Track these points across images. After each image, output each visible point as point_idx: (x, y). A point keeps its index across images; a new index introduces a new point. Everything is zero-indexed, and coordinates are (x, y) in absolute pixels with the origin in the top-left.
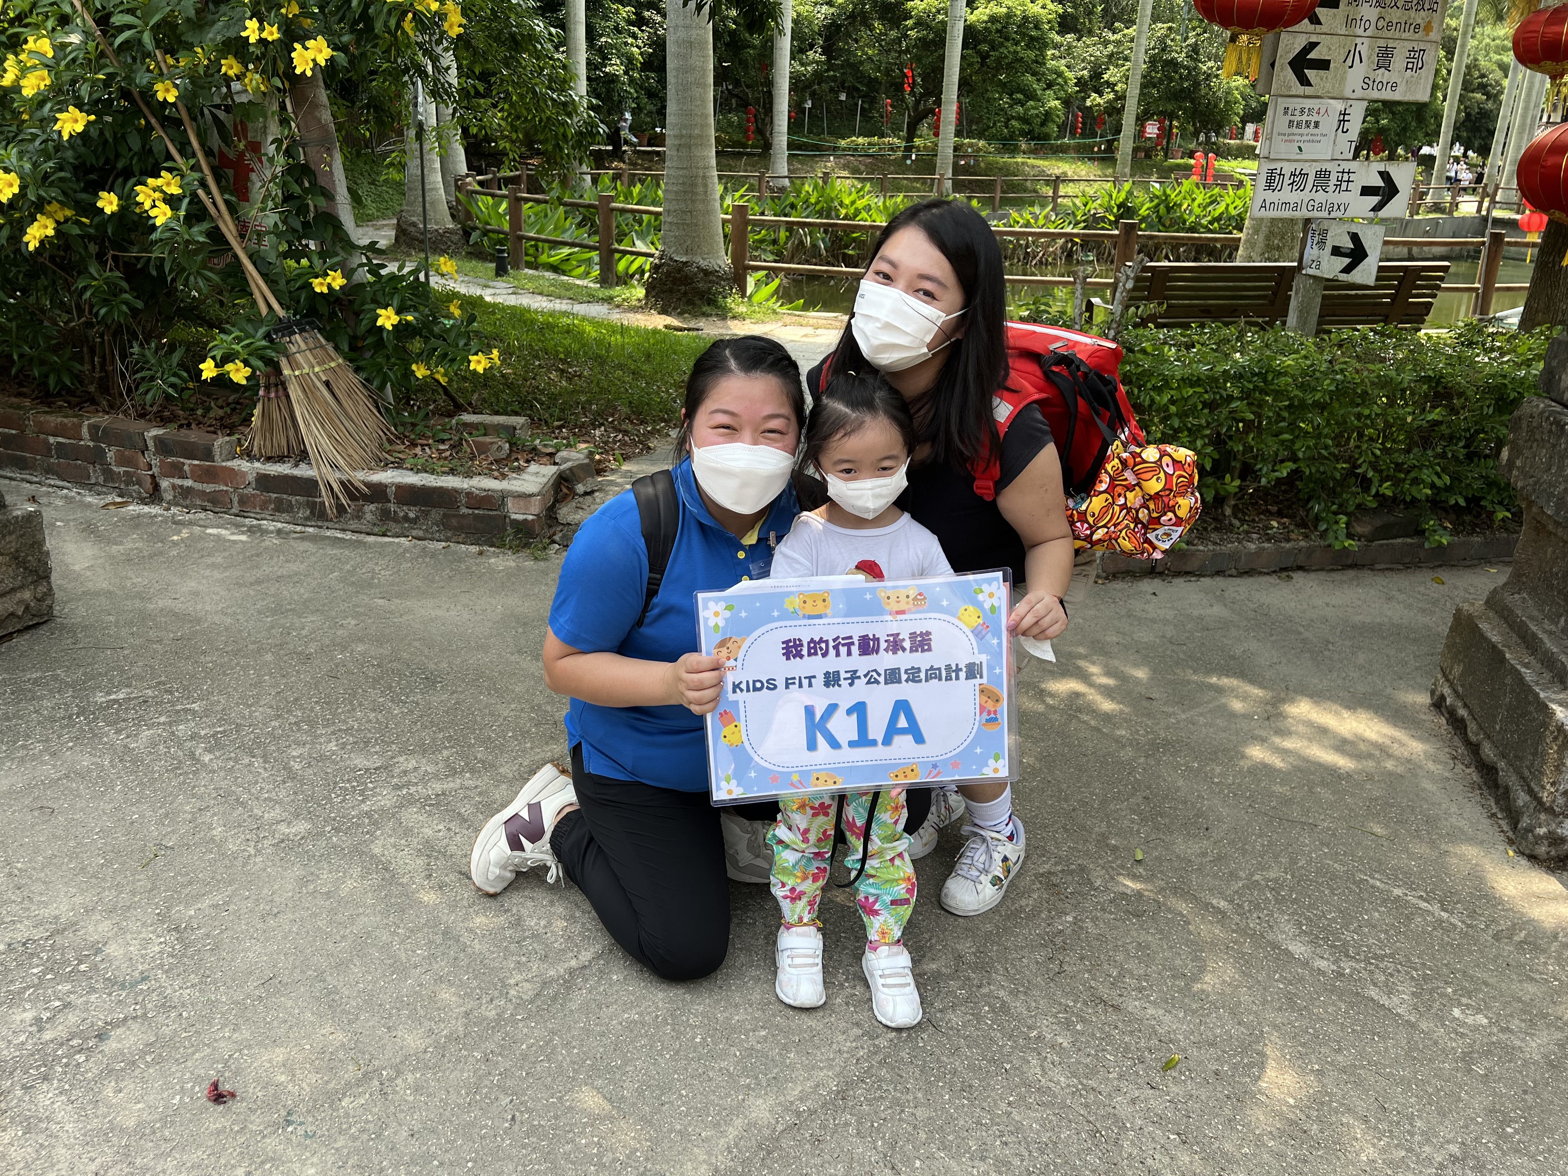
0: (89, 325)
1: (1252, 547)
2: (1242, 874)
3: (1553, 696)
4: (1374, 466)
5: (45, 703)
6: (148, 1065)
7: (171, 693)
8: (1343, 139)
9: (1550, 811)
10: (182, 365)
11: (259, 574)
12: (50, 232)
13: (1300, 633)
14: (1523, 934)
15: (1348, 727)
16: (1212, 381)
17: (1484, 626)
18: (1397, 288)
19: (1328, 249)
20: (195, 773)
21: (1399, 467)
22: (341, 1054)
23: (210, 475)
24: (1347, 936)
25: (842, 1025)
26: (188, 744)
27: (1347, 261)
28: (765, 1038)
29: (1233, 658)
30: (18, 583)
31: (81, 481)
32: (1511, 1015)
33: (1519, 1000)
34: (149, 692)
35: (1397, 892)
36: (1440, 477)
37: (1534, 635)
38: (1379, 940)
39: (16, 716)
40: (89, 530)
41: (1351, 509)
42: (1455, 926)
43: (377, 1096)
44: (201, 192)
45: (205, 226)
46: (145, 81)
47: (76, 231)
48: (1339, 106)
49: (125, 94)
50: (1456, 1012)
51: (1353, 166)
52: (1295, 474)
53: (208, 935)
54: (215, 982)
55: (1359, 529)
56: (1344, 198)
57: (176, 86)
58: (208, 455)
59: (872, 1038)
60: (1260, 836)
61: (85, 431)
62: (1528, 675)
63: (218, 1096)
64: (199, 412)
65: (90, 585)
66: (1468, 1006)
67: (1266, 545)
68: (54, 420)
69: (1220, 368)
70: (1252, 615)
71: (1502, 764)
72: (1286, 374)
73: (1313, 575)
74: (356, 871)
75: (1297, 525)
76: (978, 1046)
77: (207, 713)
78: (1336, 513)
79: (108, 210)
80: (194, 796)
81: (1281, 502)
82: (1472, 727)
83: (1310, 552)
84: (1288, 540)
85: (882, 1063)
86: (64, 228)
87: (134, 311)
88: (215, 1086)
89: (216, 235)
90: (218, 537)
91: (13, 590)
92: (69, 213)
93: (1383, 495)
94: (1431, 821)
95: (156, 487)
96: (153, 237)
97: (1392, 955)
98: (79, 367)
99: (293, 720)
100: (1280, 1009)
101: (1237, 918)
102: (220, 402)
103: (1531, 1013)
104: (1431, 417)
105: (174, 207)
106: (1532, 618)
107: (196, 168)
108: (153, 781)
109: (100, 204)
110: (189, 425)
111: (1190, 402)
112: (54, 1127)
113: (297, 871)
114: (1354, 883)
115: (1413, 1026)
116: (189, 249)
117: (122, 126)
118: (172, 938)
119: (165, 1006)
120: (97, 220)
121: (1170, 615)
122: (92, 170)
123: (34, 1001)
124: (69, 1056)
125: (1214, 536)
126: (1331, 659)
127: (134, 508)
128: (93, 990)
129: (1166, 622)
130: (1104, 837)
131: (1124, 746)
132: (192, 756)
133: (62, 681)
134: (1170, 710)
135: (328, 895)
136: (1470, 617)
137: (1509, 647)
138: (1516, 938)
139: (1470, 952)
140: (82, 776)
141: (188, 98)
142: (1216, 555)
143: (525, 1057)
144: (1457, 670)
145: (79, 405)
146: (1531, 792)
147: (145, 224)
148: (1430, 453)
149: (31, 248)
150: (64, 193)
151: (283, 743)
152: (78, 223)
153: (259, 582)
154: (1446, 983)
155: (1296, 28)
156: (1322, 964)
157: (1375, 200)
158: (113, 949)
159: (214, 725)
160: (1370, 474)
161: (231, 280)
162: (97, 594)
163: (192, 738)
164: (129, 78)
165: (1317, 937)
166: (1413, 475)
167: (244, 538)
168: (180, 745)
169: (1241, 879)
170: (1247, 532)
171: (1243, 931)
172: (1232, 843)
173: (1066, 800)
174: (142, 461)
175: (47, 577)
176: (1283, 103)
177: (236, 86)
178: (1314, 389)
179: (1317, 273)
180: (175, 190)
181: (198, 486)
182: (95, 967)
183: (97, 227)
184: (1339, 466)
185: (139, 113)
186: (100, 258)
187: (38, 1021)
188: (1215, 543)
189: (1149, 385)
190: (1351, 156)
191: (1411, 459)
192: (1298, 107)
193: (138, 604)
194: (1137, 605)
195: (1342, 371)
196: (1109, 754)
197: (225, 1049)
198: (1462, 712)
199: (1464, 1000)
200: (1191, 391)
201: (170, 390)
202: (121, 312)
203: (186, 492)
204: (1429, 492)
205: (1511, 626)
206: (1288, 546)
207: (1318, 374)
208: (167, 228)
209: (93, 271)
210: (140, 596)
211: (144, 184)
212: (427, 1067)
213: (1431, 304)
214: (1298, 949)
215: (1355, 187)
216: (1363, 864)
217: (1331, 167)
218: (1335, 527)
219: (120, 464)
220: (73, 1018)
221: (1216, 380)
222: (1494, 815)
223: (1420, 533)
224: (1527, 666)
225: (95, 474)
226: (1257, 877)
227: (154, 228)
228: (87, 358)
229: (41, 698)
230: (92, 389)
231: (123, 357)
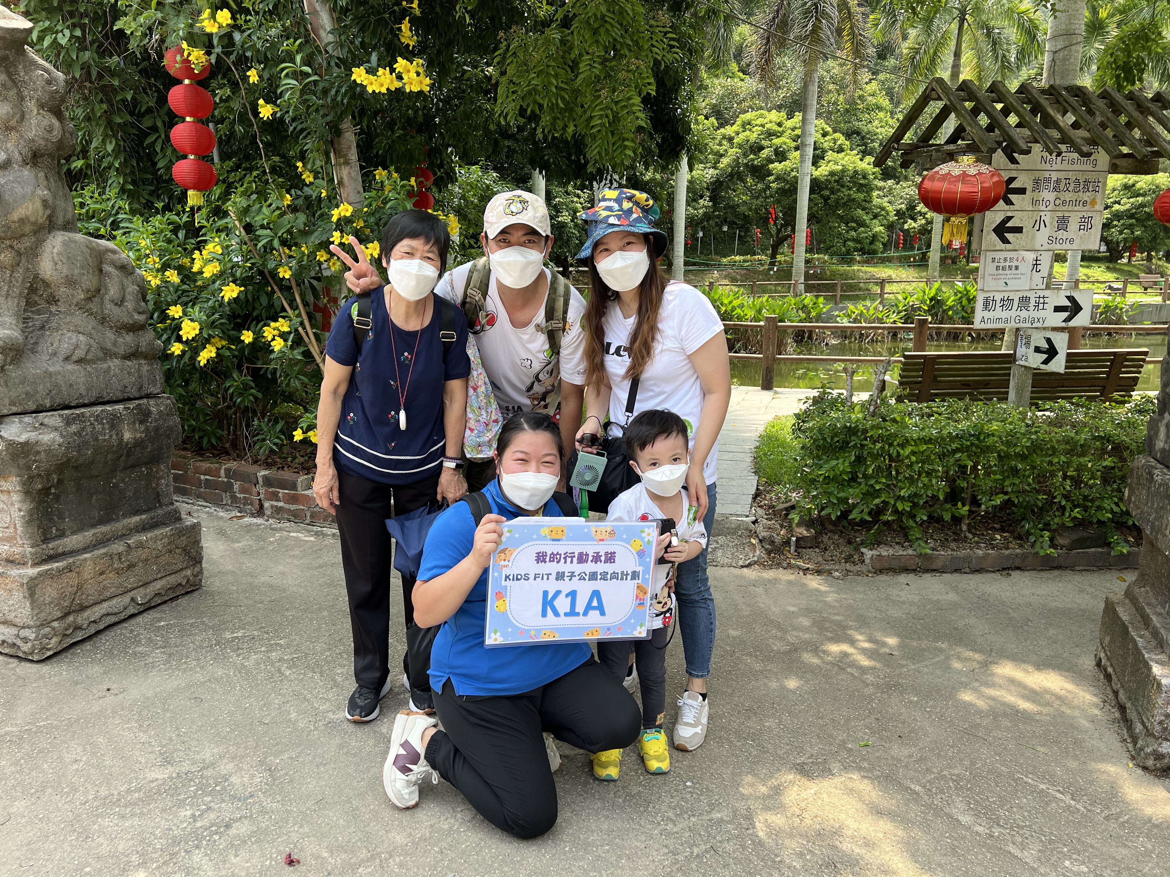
0: (229, 407)
1: (980, 552)
2: (935, 770)
3: (1154, 657)
4: (1066, 497)
5: (197, 638)
6: (253, 843)
7: (268, 633)
8: (1037, 277)
9: (1152, 735)
10: (282, 431)
11: (321, 561)
12: (213, 355)
13: (1009, 613)
14: (1126, 817)
15: (1031, 678)
16: (940, 440)
17: (1119, 610)
18: (1110, 367)
19: (1032, 348)
20: (281, 681)
21: (1086, 498)
22: (359, 844)
23: (294, 499)
24: (1001, 813)
25: (656, 846)
26: (277, 664)
27: (1045, 356)
28: (608, 851)
29: (956, 629)
30: (184, 565)
31: (218, 503)
32: (1106, 867)
33: (1114, 858)
34: (256, 633)
35: (1042, 786)
36: (1117, 504)
37: (1148, 615)
38: (1024, 817)
39: (181, 645)
40: (222, 533)
41: (1054, 527)
42: (1078, 810)
43: (378, 868)
44: (300, 329)
45: (302, 349)
46: (273, 266)
47: (227, 353)
48: (1031, 256)
49: (261, 273)
50: (1067, 863)
51: (1047, 293)
52: (1008, 503)
53: (286, 774)
54: (290, 800)
55: (1061, 541)
56: (1041, 314)
57: (290, 268)
58: (294, 487)
59: (674, 855)
60: (952, 747)
61: (222, 472)
62: (1140, 642)
63: (291, 862)
64: (289, 459)
65: (222, 567)
66: (1076, 860)
67: (990, 552)
68: (205, 465)
69: (945, 432)
70: (975, 600)
71: (1129, 705)
72: (993, 435)
73: (1027, 573)
74: (371, 742)
75: (1014, 538)
76: (741, 864)
77: (288, 646)
78: (1042, 530)
79: (247, 342)
80: (280, 694)
81: (1005, 521)
82: (1114, 677)
83: (1024, 557)
84: (1007, 548)
85: (679, 869)
86: (221, 351)
87: (256, 398)
88: (290, 855)
89: (307, 354)
90: (297, 538)
91: (182, 569)
92: (224, 343)
93: (1076, 518)
94: (1078, 743)
95: (261, 506)
96: (272, 356)
97: (1030, 826)
98: (220, 432)
99: (338, 651)
100: (946, 855)
101: (926, 797)
102: (302, 453)
103: (1119, 866)
104: (1104, 464)
105: (285, 340)
106: (1149, 604)
107: (299, 315)
108: (257, 685)
109: (242, 338)
110: (283, 468)
111: (926, 454)
112: (201, 873)
113: (337, 740)
114: (1013, 779)
115: (1035, 870)
116: (293, 362)
117: (258, 291)
118: (266, 774)
119: (263, 811)
120: (240, 346)
121: (916, 599)
122: (239, 316)
123: (191, 805)
124: (211, 836)
125: (953, 545)
126: (1028, 632)
127: (248, 520)
128: (223, 801)
129: (912, 604)
130: (844, 742)
131: (868, 685)
132: (279, 671)
133: (206, 625)
134: (905, 663)
135: (355, 755)
136: (1113, 603)
137: (1132, 624)
138: (1121, 820)
139: (1086, 827)
140: (218, 681)
141: (298, 276)
142: (953, 558)
143: (464, 852)
144: (1107, 639)
145: (219, 456)
146: (1143, 723)
147: (267, 348)
148: (1109, 488)
149: (202, 364)
150: (223, 332)
151: (332, 665)
152: (229, 349)
153: (321, 566)
154: (1065, 845)
155: (996, 208)
156: (980, 829)
157: (1065, 315)
158: (234, 779)
159: (292, 654)
160: (1063, 503)
161: (314, 380)
162: (226, 573)
163: (280, 660)
164: (264, 264)
165: (980, 812)
166: (1097, 503)
167: (312, 539)
168: (273, 665)
169: (933, 773)
170: (977, 543)
171: (929, 807)
172: (932, 750)
173: (822, 718)
174: (255, 490)
175: (200, 562)
176: (990, 255)
177: (325, 266)
178: (1015, 445)
179: (1026, 364)
180: (286, 329)
181: (287, 506)
182: (224, 788)
183: (239, 351)
184: (1040, 497)
185: (268, 283)
186: (239, 368)
187: (193, 816)
188: (953, 550)
189: (895, 443)
190: (1044, 287)
191: (1094, 493)
192: (1002, 258)
193: (249, 579)
194: (894, 592)
195: (1036, 432)
196: (856, 690)
197: (294, 837)
198: (1110, 670)
199: (1074, 856)
200: (925, 447)
201: (274, 447)
202: (249, 401)
203: (278, 510)
204: (1110, 516)
205: (1137, 610)
206: (1007, 552)
207: (1018, 435)
208: (281, 351)
209: (235, 376)
210: (251, 575)
211: (269, 325)
212: (407, 854)
213: (1138, 378)
214: (965, 819)
215: (1050, 307)
216: (1022, 768)
217: (1032, 295)
218: (1041, 540)
219: (241, 492)
220: (212, 816)
221: (943, 439)
222: (1125, 740)
223: (1108, 545)
224: (1141, 637)
225: (226, 498)
226: (945, 773)
227: (273, 351)
228: (225, 426)
229: (195, 635)
230: (227, 445)
231: (248, 426)
